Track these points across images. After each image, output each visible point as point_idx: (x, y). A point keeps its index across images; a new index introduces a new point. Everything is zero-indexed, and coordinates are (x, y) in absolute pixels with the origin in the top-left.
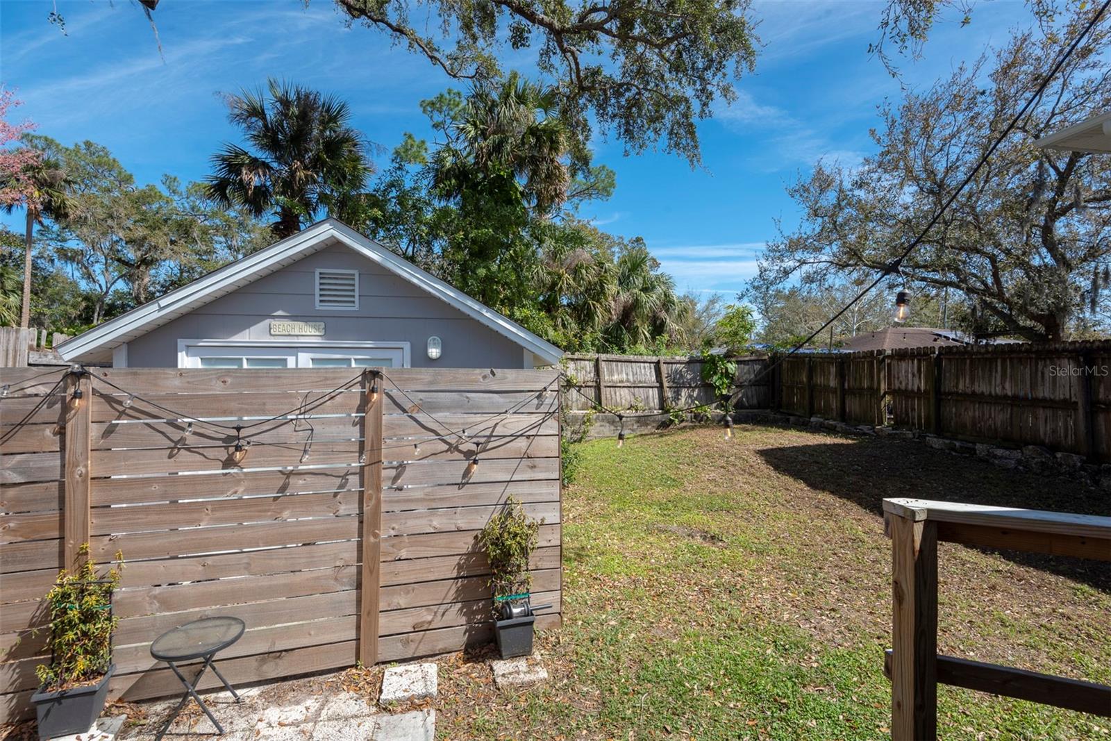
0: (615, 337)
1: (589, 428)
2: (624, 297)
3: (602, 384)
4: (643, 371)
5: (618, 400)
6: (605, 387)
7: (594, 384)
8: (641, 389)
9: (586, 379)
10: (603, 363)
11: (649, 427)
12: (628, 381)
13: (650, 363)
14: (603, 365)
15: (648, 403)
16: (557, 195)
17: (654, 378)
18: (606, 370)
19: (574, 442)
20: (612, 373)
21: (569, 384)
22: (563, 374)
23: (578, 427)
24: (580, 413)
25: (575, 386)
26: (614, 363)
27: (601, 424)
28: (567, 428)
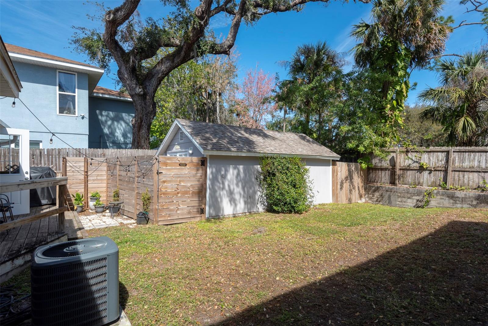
1: (431, 199)
3: (450, 169)
5: (466, 181)
6: (453, 171)
9: (437, 165)
12: (479, 167)
18: (457, 158)
19: (418, 207)
20: (463, 161)
21: (421, 169)
22: (417, 162)
23: (422, 197)
24: (427, 188)
25: (426, 169)
26: (467, 153)
27: (442, 197)
28: (414, 197)
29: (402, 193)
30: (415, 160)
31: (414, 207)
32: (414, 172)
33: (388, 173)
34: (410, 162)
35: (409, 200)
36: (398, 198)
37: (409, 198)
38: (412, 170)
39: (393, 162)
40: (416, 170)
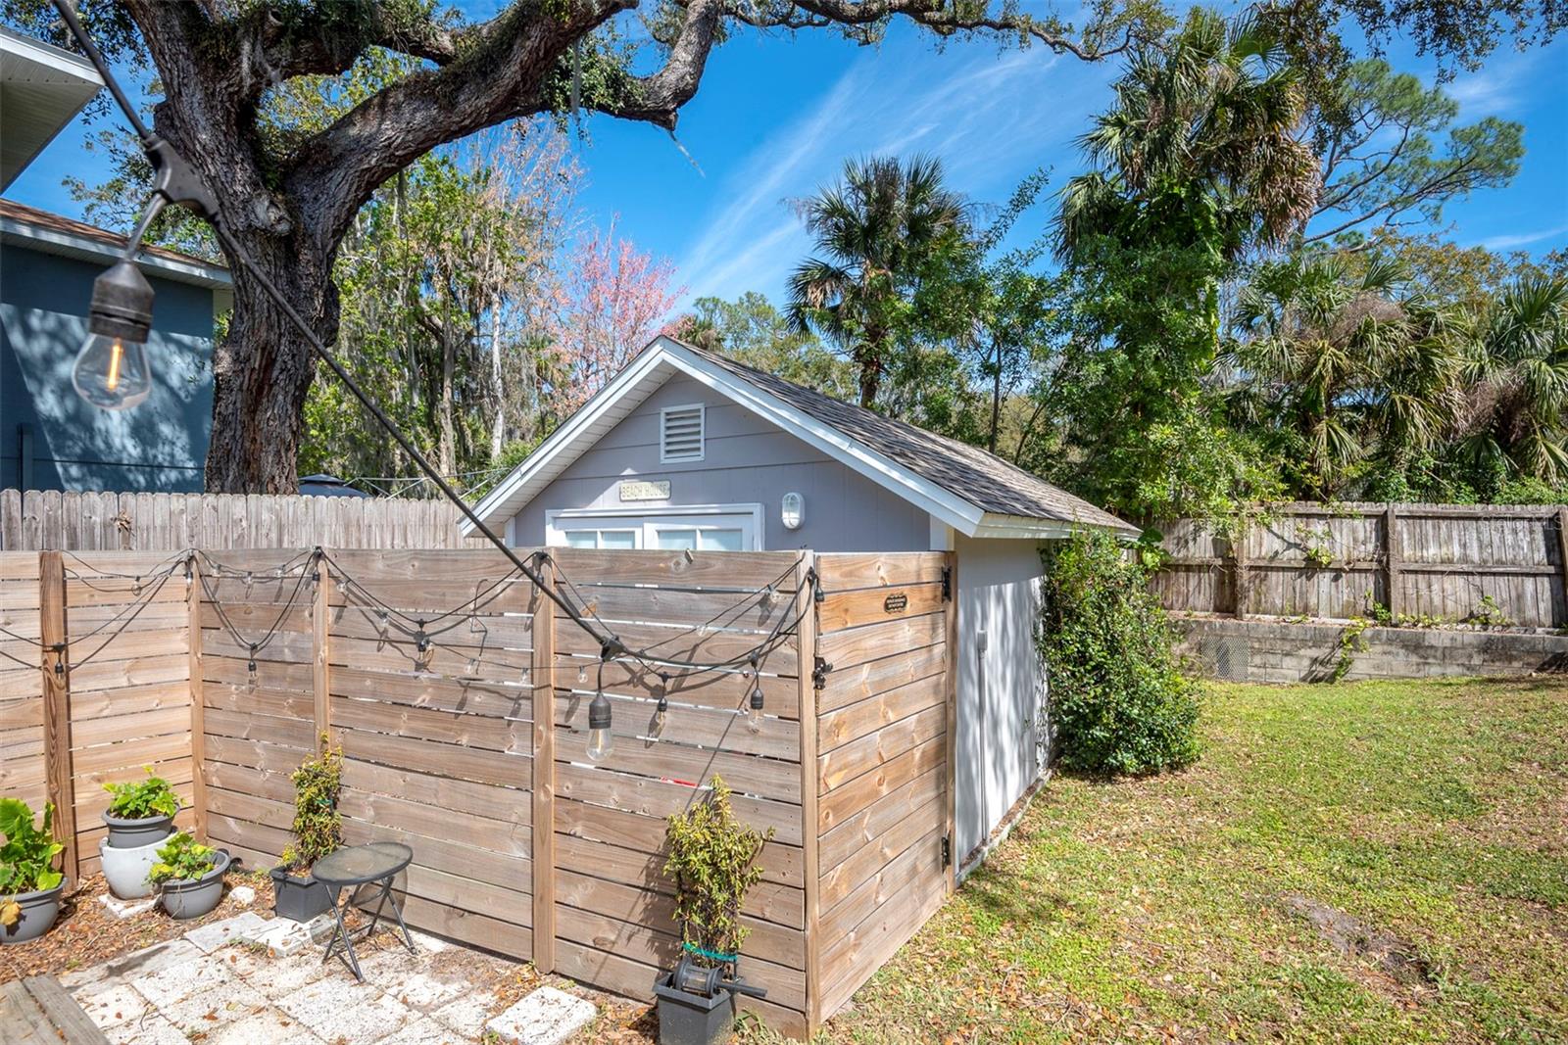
0: (1470, 466)
1: (1355, 654)
2: (1499, 378)
3: (1394, 567)
4: (1509, 539)
5: (1437, 601)
6: (1402, 572)
7: (1374, 566)
8: (1501, 580)
9: (1355, 555)
10: (1399, 522)
11: (1516, 664)
12: (1465, 559)
13: (1530, 520)
14: (1400, 529)
15: (1520, 610)
16: (1294, 202)
17: (1541, 555)
18: (1405, 536)
19: (1316, 680)
20: (1421, 543)
21: (1312, 566)
22: (1297, 546)
23: (1328, 650)
24: (1336, 623)
25: (1326, 568)
26: (1430, 522)
27: (1387, 648)
28: (1302, 652)
29: (1267, 639)
30: (1292, 541)
31: (1303, 680)
32: (1289, 574)
33: (1209, 579)
34: (1278, 545)
35: (1288, 662)
36: (1253, 654)
37: (1287, 655)
38: (1283, 569)
39: (1222, 546)
40: (1296, 569)
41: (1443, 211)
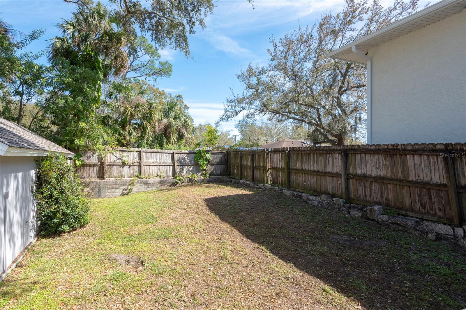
0: (159, 141)
1: (133, 187)
2: (165, 121)
3: (142, 164)
4: (165, 157)
5: (151, 172)
6: (144, 165)
7: (138, 164)
8: (163, 167)
9: (134, 161)
10: (144, 153)
11: (166, 186)
12: (157, 162)
13: (169, 153)
14: (143, 154)
15: (167, 173)
16: (122, 67)
17: (170, 161)
18: (145, 157)
19: (124, 195)
20: (148, 159)
21: (124, 164)
22: (120, 159)
23: (127, 186)
24: (129, 179)
25: (127, 165)
26: (150, 153)
27: (140, 184)
28: (121, 187)
29: (112, 185)
30: (119, 157)
31: (121, 195)
32: (118, 167)
33: (96, 169)
34: (115, 159)
35: (117, 190)
36: (108, 189)
37: (117, 189)
38: (116, 165)
39: (100, 159)
40: (119, 165)
41: (157, 80)
